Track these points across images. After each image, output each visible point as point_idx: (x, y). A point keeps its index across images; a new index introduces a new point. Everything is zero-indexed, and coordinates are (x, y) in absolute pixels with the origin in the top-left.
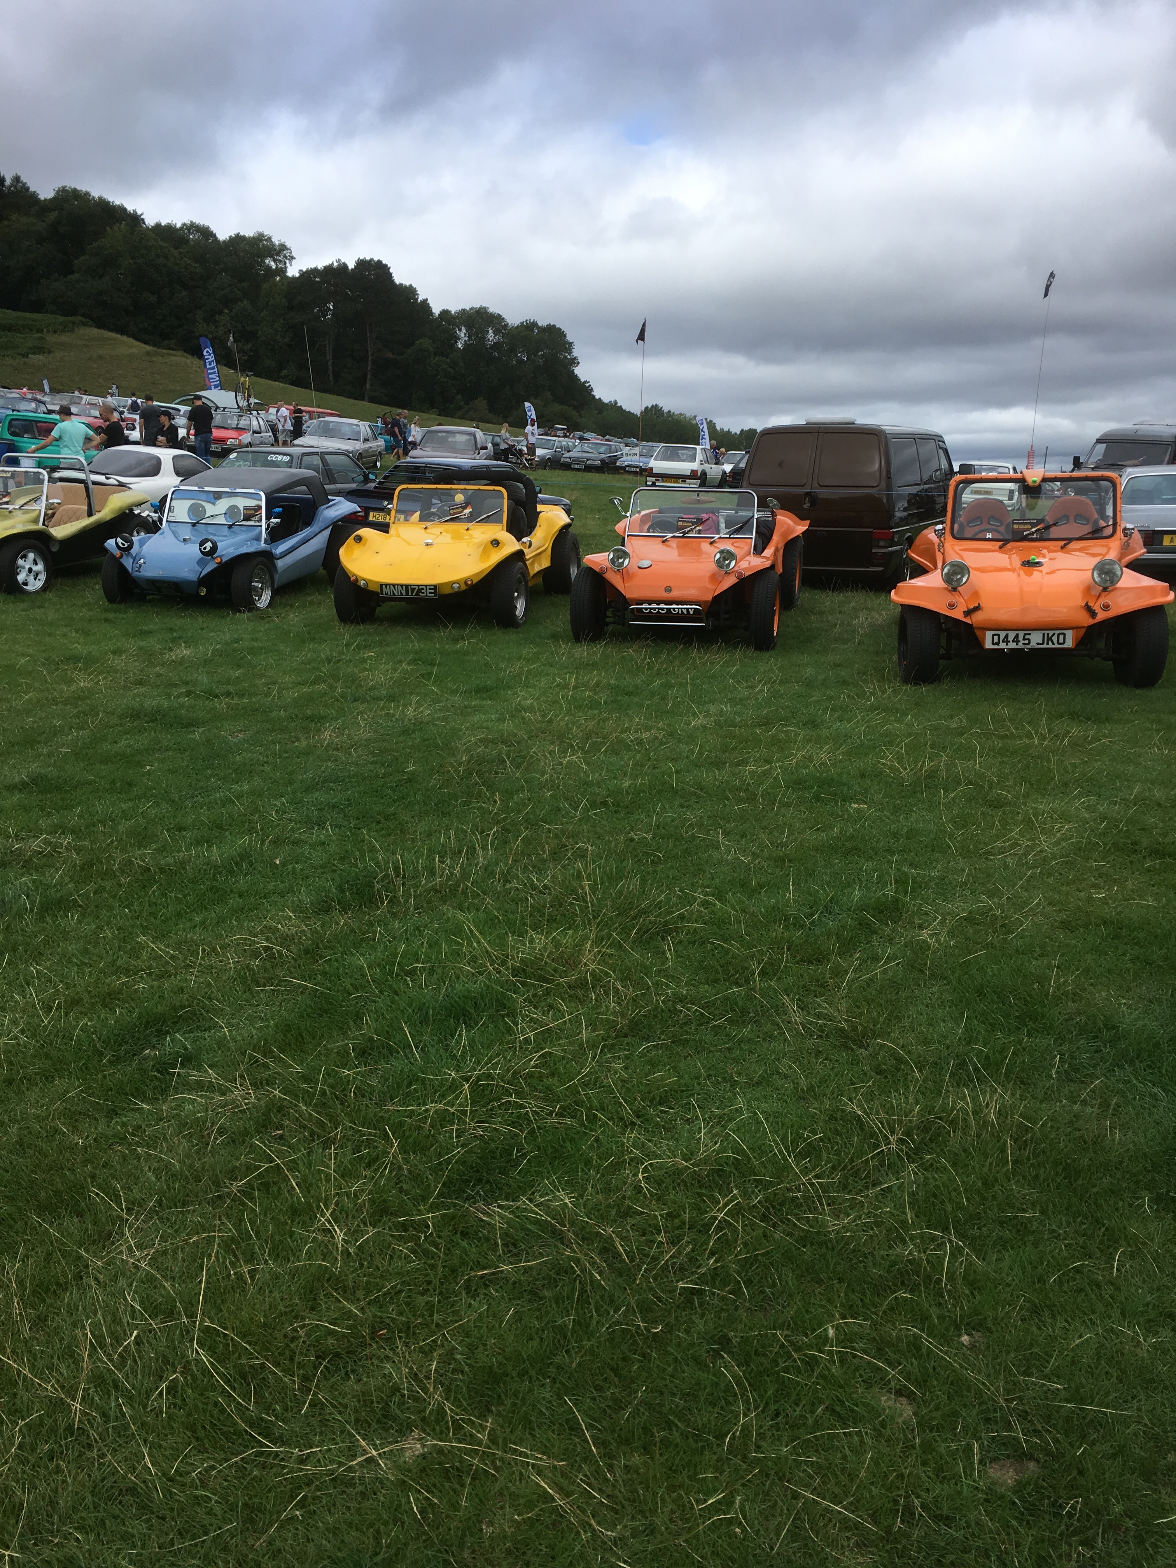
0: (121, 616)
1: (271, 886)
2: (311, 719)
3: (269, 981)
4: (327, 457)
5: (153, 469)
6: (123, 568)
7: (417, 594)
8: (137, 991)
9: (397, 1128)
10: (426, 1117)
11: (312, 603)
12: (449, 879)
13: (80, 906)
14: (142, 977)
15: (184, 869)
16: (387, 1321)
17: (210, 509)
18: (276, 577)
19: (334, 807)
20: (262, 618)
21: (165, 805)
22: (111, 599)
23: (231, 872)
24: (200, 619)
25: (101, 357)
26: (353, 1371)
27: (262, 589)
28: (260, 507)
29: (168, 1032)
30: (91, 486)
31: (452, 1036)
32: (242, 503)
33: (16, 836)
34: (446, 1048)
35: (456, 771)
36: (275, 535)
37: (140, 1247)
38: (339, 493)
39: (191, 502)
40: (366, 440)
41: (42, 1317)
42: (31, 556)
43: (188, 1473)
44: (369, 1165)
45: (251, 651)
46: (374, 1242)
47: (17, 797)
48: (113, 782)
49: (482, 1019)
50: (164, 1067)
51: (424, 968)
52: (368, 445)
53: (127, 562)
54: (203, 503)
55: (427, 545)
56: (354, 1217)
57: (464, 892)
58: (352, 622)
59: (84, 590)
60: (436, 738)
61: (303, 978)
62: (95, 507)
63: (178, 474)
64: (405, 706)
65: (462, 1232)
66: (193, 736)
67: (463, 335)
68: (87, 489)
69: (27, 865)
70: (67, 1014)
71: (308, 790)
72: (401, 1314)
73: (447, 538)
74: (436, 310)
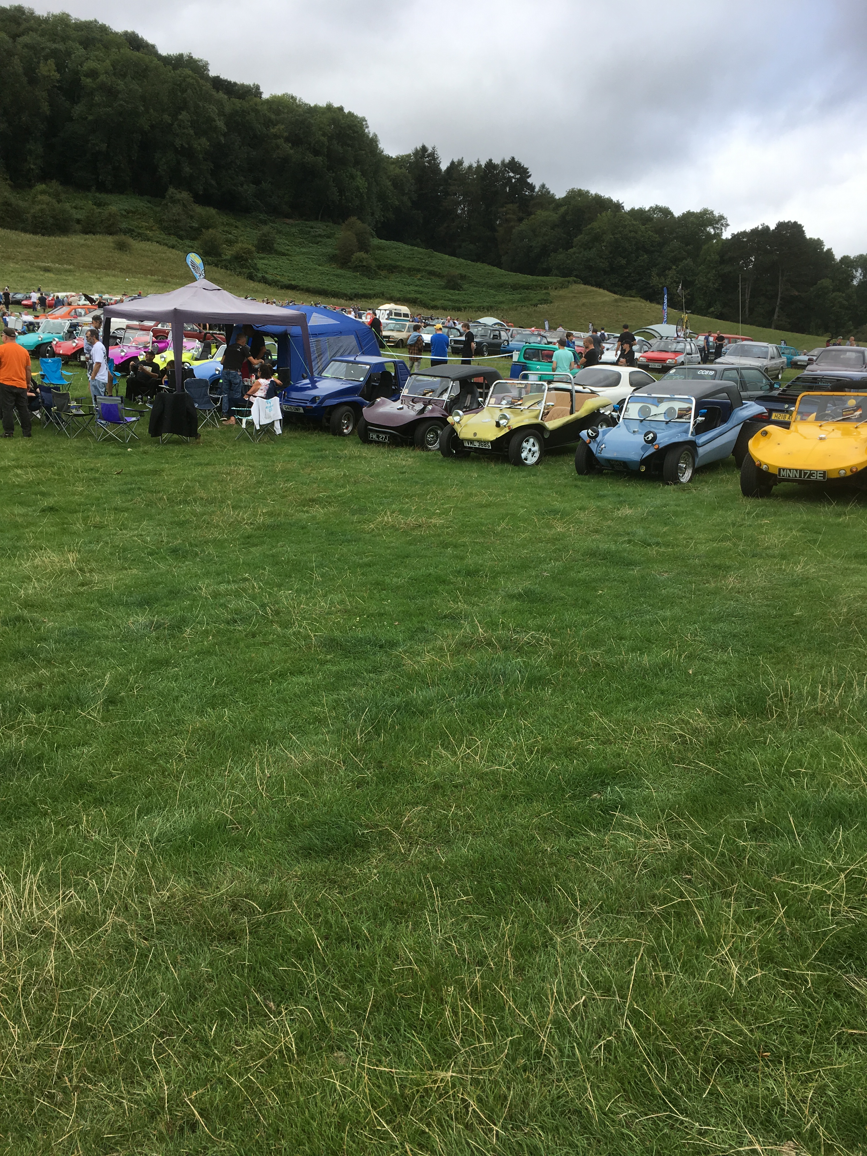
0: (585, 483)
1: (684, 689)
2: (719, 567)
3: (682, 760)
4: (743, 371)
5: (615, 381)
6: (590, 450)
7: (809, 477)
8: (588, 750)
9: (783, 895)
10: (806, 893)
11: (722, 481)
12: (828, 705)
13: (553, 684)
14: (592, 741)
15: (623, 667)
16: (772, 1047)
17: (654, 410)
18: (697, 460)
19: (735, 636)
20: (684, 490)
21: (611, 620)
22: (580, 471)
23: (656, 675)
24: (639, 489)
25: (583, 305)
26: (742, 1077)
27: (685, 468)
28: (690, 409)
29: (608, 784)
30: (574, 393)
31: (830, 832)
32: (678, 406)
33: (514, 630)
34: (825, 841)
35: (836, 619)
36: (700, 429)
37: (587, 935)
38: (750, 398)
39: (641, 405)
40: (772, 358)
41: (521, 967)
42: (532, 440)
43: (617, 1114)
44: (758, 919)
45: (676, 514)
46: (761, 981)
47: (515, 603)
48: (577, 600)
49: (855, 824)
50: (607, 809)
51: (806, 773)
52: (774, 362)
53: (593, 447)
54: (650, 406)
55: (821, 439)
56: (746, 957)
57: (842, 718)
58: (753, 496)
59: (562, 465)
60: (820, 591)
61: (708, 762)
62: (575, 408)
63: (632, 385)
64: (795, 563)
65: (835, 994)
66: (631, 572)
67: (858, 274)
68: (572, 395)
69: (520, 651)
70: (542, 757)
71: (716, 620)
72: (782, 1044)
73: (838, 434)
74: (838, 256)
